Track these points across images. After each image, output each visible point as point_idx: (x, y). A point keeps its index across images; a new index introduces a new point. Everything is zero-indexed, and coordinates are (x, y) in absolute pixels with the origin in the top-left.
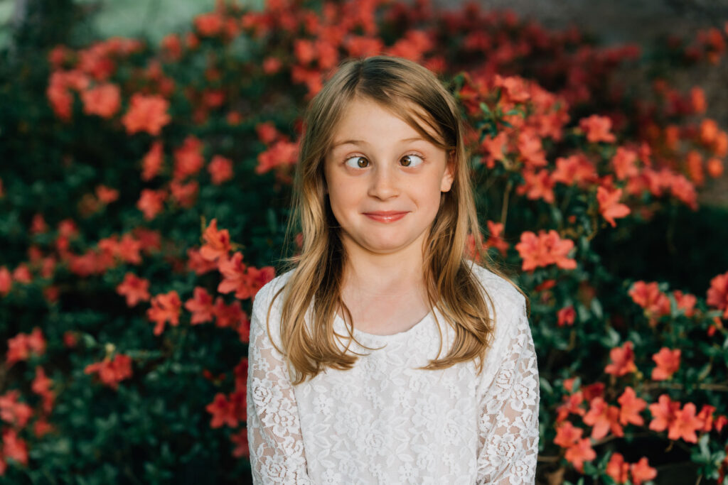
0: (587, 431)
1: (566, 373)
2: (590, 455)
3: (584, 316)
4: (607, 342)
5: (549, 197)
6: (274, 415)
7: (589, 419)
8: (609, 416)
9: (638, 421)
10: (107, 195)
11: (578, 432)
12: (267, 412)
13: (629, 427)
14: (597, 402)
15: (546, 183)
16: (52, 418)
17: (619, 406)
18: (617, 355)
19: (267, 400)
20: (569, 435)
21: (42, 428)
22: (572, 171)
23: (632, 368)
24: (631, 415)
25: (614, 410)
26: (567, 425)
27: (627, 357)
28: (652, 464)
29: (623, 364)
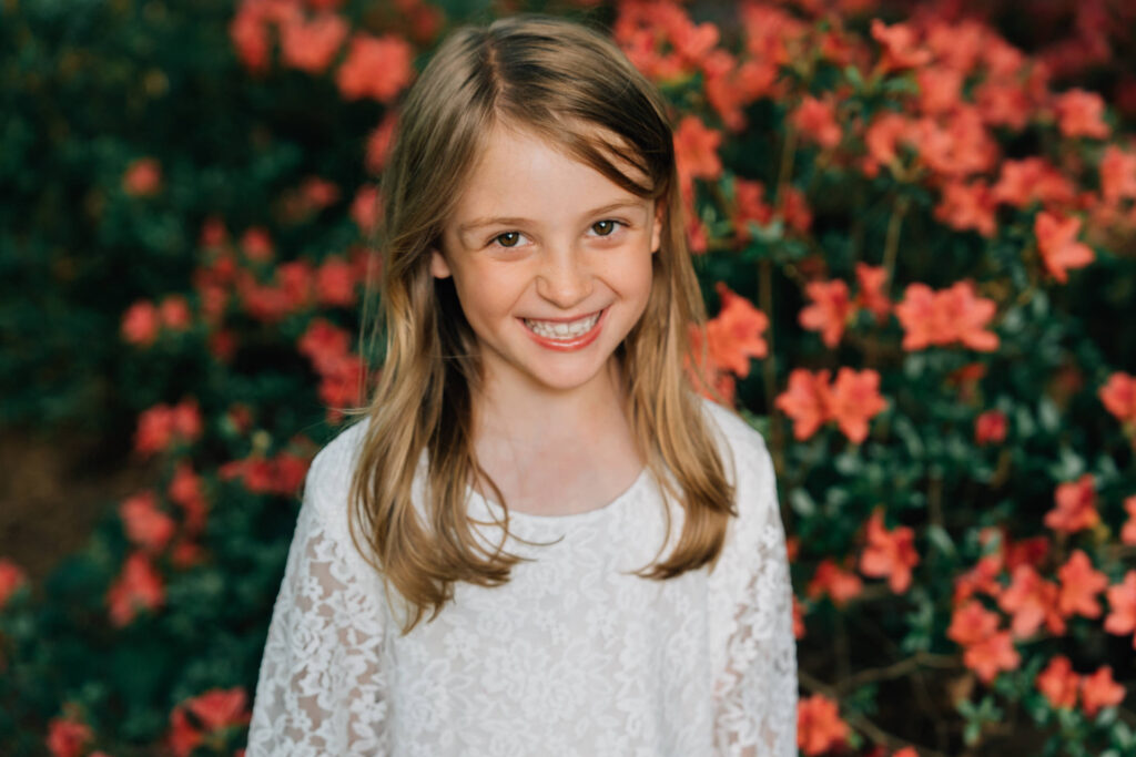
0: (1006, 622)
1: (987, 518)
2: (1009, 659)
3: (1025, 425)
4: (1057, 472)
5: (987, 225)
6: (322, 675)
7: (1010, 601)
8: (1043, 598)
9: (1089, 608)
10: (319, 193)
11: (990, 621)
12: (309, 669)
13: (1075, 619)
14: (1024, 573)
15: (983, 202)
16: (200, 540)
17: (1060, 585)
18: (1068, 496)
19: (311, 649)
20: (975, 624)
21: (185, 555)
22: (1028, 183)
23: (1091, 518)
24: (1079, 599)
25: (1051, 589)
26: (974, 609)
27: (1086, 499)
28: (1118, 678)
29: (1077, 512)
